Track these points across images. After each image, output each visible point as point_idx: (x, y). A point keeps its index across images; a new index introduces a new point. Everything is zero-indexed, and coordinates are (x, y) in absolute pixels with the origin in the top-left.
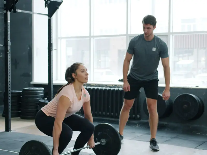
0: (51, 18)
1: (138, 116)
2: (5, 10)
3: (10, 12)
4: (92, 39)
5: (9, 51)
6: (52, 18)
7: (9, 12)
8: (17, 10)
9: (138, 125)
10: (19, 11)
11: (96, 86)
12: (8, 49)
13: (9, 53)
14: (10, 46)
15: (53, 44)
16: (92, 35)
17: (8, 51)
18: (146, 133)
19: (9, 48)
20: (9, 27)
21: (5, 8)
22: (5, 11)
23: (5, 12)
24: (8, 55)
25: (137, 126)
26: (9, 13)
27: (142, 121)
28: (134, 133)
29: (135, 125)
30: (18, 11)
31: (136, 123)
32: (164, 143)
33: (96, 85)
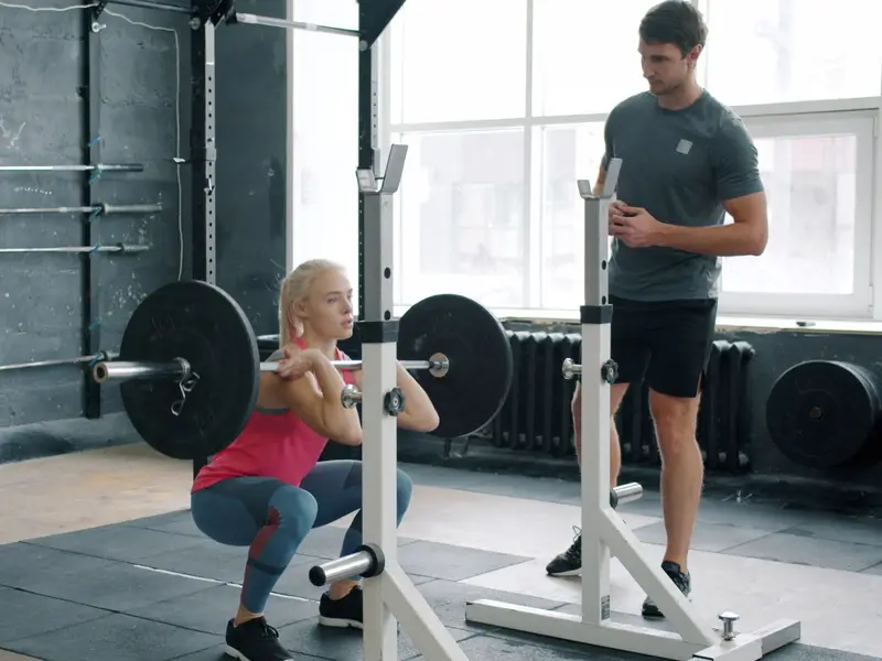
0: (373, 47)
1: (743, 457)
2: (194, 15)
3: (215, 25)
4: (536, 129)
5: (211, 183)
6: (377, 48)
7: (212, 25)
8: (239, 16)
9: (743, 495)
10: (250, 18)
11: (555, 331)
12: (207, 177)
13: (210, 193)
14: (213, 163)
15: (379, 152)
16: (536, 113)
17: (207, 185)
18: (783, 527)
19: (210, 170)
20: (210, 85)
21: (196, 9)
22: (195, 23)
23: (195, 25)
24: (208, 198)
25: (739, 499)
26: (210, 28)
27: (756, 477)
28: (732, 525)
29: (732, 496)
30: (246, 21)
31: (735, 484)
32: (872, 569)
33: (554, 323)
